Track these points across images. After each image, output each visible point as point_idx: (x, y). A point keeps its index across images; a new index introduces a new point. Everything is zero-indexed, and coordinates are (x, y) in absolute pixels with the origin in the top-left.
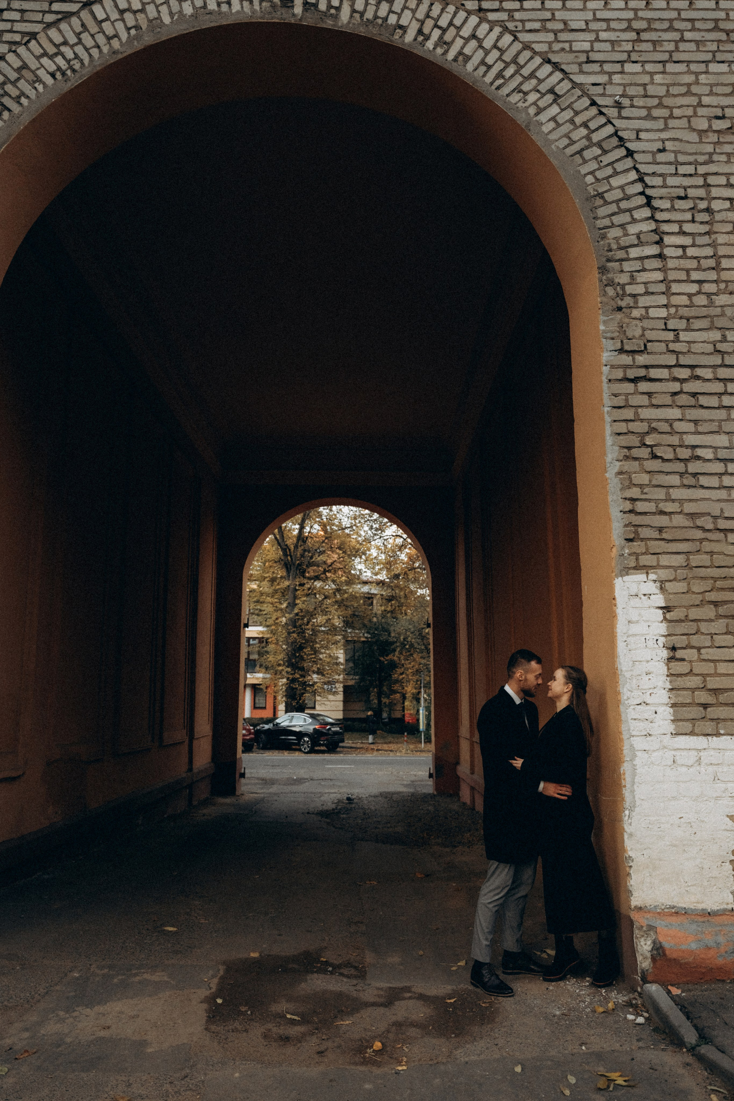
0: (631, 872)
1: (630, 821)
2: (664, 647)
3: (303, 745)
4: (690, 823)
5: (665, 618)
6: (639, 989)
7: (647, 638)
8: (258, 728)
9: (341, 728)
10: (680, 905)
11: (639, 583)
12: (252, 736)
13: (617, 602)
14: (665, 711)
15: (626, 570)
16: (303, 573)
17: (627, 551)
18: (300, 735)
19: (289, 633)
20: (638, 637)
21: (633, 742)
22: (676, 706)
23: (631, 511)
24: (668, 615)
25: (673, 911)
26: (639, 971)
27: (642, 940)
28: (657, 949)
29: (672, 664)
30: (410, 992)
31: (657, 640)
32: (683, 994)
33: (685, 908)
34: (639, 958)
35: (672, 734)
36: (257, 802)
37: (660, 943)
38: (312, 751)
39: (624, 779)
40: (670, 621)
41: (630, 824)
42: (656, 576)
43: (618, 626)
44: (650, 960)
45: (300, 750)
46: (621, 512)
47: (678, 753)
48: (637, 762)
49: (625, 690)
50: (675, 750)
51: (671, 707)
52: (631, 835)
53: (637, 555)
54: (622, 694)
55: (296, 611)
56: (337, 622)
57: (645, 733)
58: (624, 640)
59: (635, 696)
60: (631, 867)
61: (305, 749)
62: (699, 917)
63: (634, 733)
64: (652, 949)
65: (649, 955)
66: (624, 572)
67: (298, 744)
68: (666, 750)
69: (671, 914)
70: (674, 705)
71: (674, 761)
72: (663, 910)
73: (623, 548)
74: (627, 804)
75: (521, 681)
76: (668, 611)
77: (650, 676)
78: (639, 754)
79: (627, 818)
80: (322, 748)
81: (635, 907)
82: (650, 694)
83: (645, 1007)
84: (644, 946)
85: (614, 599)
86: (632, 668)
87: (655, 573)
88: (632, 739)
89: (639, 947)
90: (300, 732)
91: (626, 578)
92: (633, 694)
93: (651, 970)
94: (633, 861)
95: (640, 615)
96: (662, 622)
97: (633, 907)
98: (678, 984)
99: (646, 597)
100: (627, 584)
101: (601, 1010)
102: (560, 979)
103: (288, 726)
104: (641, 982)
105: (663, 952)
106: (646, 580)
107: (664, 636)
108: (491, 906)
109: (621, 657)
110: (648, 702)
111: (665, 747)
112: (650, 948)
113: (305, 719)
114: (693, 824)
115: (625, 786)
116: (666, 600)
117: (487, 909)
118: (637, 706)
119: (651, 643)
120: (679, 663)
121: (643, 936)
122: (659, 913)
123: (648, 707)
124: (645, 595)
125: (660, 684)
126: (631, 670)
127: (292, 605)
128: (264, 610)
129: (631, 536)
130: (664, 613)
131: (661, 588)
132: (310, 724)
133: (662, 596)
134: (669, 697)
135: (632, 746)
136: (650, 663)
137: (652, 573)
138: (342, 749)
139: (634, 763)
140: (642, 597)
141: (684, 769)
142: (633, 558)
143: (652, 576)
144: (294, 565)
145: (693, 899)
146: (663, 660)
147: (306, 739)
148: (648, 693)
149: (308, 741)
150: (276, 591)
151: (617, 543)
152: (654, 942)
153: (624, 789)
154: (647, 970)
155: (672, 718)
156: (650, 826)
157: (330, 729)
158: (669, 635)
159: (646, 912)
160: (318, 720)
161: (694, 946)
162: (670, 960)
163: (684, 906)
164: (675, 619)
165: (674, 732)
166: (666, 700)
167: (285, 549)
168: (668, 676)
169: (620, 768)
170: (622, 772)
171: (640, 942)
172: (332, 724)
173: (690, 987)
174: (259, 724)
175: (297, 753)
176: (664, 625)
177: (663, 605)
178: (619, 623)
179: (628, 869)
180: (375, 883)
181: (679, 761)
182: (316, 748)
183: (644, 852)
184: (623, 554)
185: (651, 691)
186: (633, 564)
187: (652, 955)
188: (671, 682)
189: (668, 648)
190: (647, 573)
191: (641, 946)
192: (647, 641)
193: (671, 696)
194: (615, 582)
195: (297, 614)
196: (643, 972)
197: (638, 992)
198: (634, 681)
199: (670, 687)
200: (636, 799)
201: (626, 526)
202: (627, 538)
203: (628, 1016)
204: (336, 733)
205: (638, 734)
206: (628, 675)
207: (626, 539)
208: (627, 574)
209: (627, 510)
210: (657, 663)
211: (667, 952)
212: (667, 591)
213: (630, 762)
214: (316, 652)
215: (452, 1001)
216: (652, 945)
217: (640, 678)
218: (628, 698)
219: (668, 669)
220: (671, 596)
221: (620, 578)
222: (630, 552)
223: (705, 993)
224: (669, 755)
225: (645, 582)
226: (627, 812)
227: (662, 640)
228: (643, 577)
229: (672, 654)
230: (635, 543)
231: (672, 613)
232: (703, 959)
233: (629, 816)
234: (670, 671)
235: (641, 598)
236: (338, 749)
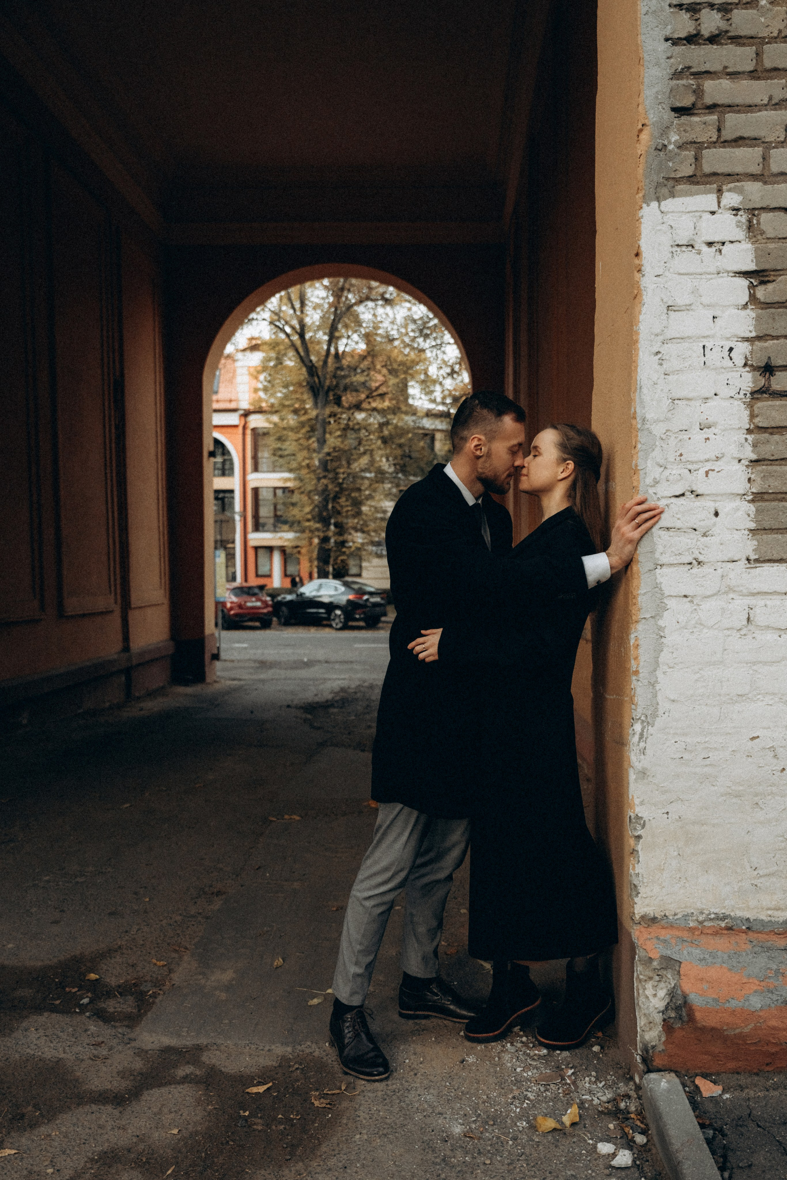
0: (639, 848)
1: (642, 744)
2: (745, 365)
3: (334, 620)
4: (773, 749)
5: (753, 298)
6: (637, 1080)
7: (709, 345)
8: (279, 598)
9: (382, 598)
10: (739, 914)
11: (698, 214)
12: (270, 609)
13: (644, 262)
14: (737, 509)
15: (671, 183)
16: (338, 402)
17: (674, 138)
18: (330, 607)
19: (319, 479)
20: (686, 345)
21: (660, 579)
22: (763, 500)
23: (692, 39)
24: (761, 293)
25: (723, 925)
26: (639, 1045)
27: (649, 985)
28: (678, 1008)
29: (763, 405)
30: (196, 1061)
31: (731, 349)
32: (727, 1096)
33: (748, 920)
34: (641, 1022)
35: (748, 560)
36: (231, 691)
37: (685, 997)
38: (345, 627)
39: (636, 658)
40: (767, 305)
41: (643, 752)
42: (740, 198)
43: (641, 317)
44: (660, 1028)
45: (330, 626)
46: (667, 40)
47: (759, 602)
48: (667, 620)
49: (649, 463)
50: (753, 594)
51: (752, 501)
52: (643, 774)
53: (698, 146)
54: (641, 472)
55: (326, 450)
56: (386, 465)
57: (689, 559)
58: (655, 349)
59: (671, 478)
60: (639, 837)
61: (337, 625)
62: (775, 938)
63: (664, 559)
64: (666, 1008)
65: (658, 1018)
66: (665, 191)
67: (328, 619)
68: (731, 595)
69: (717, 933)
70: (758, 497)
71: (749, 619)
72: (701, 923)
73: (665, 130)
74: (640, 710)
75: (478, 458)
76: (763, 283)
77: (707, 433)
78: (671, 603)
79: (636, 739)
80: (362, 624)
81: (643, 917)
82: (707, 473)
83: (643, 1120)
84: (651, 998)
85: (637, 255)
86: (669, 415)
87: (740, 191)
88: (658, 571)
89: (642, 999)
90: (331, 603)
91: (669, 204)
92: (667, 473)
93: (661, 1047)
94: (643, 826)
95: (695, 291)
96: (745, 307)
97: (637, 917)
98: (718, 1074)
99: (713, 249)
100: (670, 219)
101: (550, 1124)
102: (495, 1039)
103: (315, 597)
104: (641, 1066)
105: (689, 1015)
106: (715, 208)
107: (747, 340)
108: (368, 904)
109: (645, 390)
110: (699, 492)
111: (730, 589)
112: (661, 1005)
113: (336, 587)
114: (779, 751)
115: (637, 673)
116: (758, 256)
117: (361, 908)
118: (674, 500)
119: (715, 357)
120: (778, 403)
121: (651, 978)
122: (691, 930)
123: (699, 503)
124: (710, 244)
125: (733, 451)
126: (667, 419)
127: (322, 442)
128: (285, 450)
129: (687, 101)
130: (751, 287)
131: (750, 227)
132: (343, 593)
133: (750, 246)
134: (749, 480)
135: (657, 586)
136: (711, 403)
137: (729, 190)
138: (385, 625)
139: (661, 623)
140: (705, 249)
141: (770, 637)
142: (690, 154)
143: (731, 199)
144: (323, 387)
145: (767, 901)
146: (741, 396)
147: (338, 612)
148: (702, 471)
149: (340, 615)
150: (302, 424)
151: (652, 118)
152: (672, 994)
153: (634, 678)
154: (653, 1047)
155: (753, 526)
156: (686, 756)
157: (367, 600)
158: (759, 338)
159: (663, 928)
160: (353, 589)
161: (756, 1002)
162: (703, 1030)
163: (747, 915)
164: (776, 299)
165: (753, 557)
166: (740, 485)
167: (311, 369)
168: (749, 431)
169: (628, 635)
170: (632, 642)
171: (645, 989)
172: (371, 594)
173: (743, 1080)
174: (279, 595)
175: (327, 630)
176: (751, 313)
177: (752, 267)
178: (644, 310)
179: (632, 842)
180: (298, 818)
181: (760, 618)
182: (350, 623)
183: (669, 808)
184: (665, 146)
185: (708, 466)
186: (687, 170)
187: (664, 1020)
188: (755, 446)
189: (754, 368)
190: (720, 191)
191: (647, 997)
192: (707, 350)
193: (753, 476)
194: (641, 213)
195: (328, 454)
196: (646, 1049)
197: (635, 1083)
198: (672, 441)
199: (754, 457)
200: (660, 698)
201: (677, 75)
202: (678, 104)
203: (600, 1146)
204: (376, 605)
205: (673, 560)
206: (658, 430)
207: (674, 110)
208: (673, 195)
209: (683, 35)
210: (726, 404)
211: (698, 1015)
212: (763, 233)
213: (652, 621)
214: (357, 504)
215: (261, 1089)
216: (667, 1000)
217: (686, 437)
218: (656, 482)
219: (752, 416)
220: (772, 246)
221: (654, 204)
222: (681, 142)
223: (773, 1093)
224: (740, 604)
225: (713, 213)
226: (638, 727)
227: (742, 349)
228: (709, 200)
229: (762, 382)
230: (696, 119)
231: (770, 286)
232: (774, 1028)
233: (642, 735)
234: (756, 420)
235: (699, 252)
236: (381, 625)
